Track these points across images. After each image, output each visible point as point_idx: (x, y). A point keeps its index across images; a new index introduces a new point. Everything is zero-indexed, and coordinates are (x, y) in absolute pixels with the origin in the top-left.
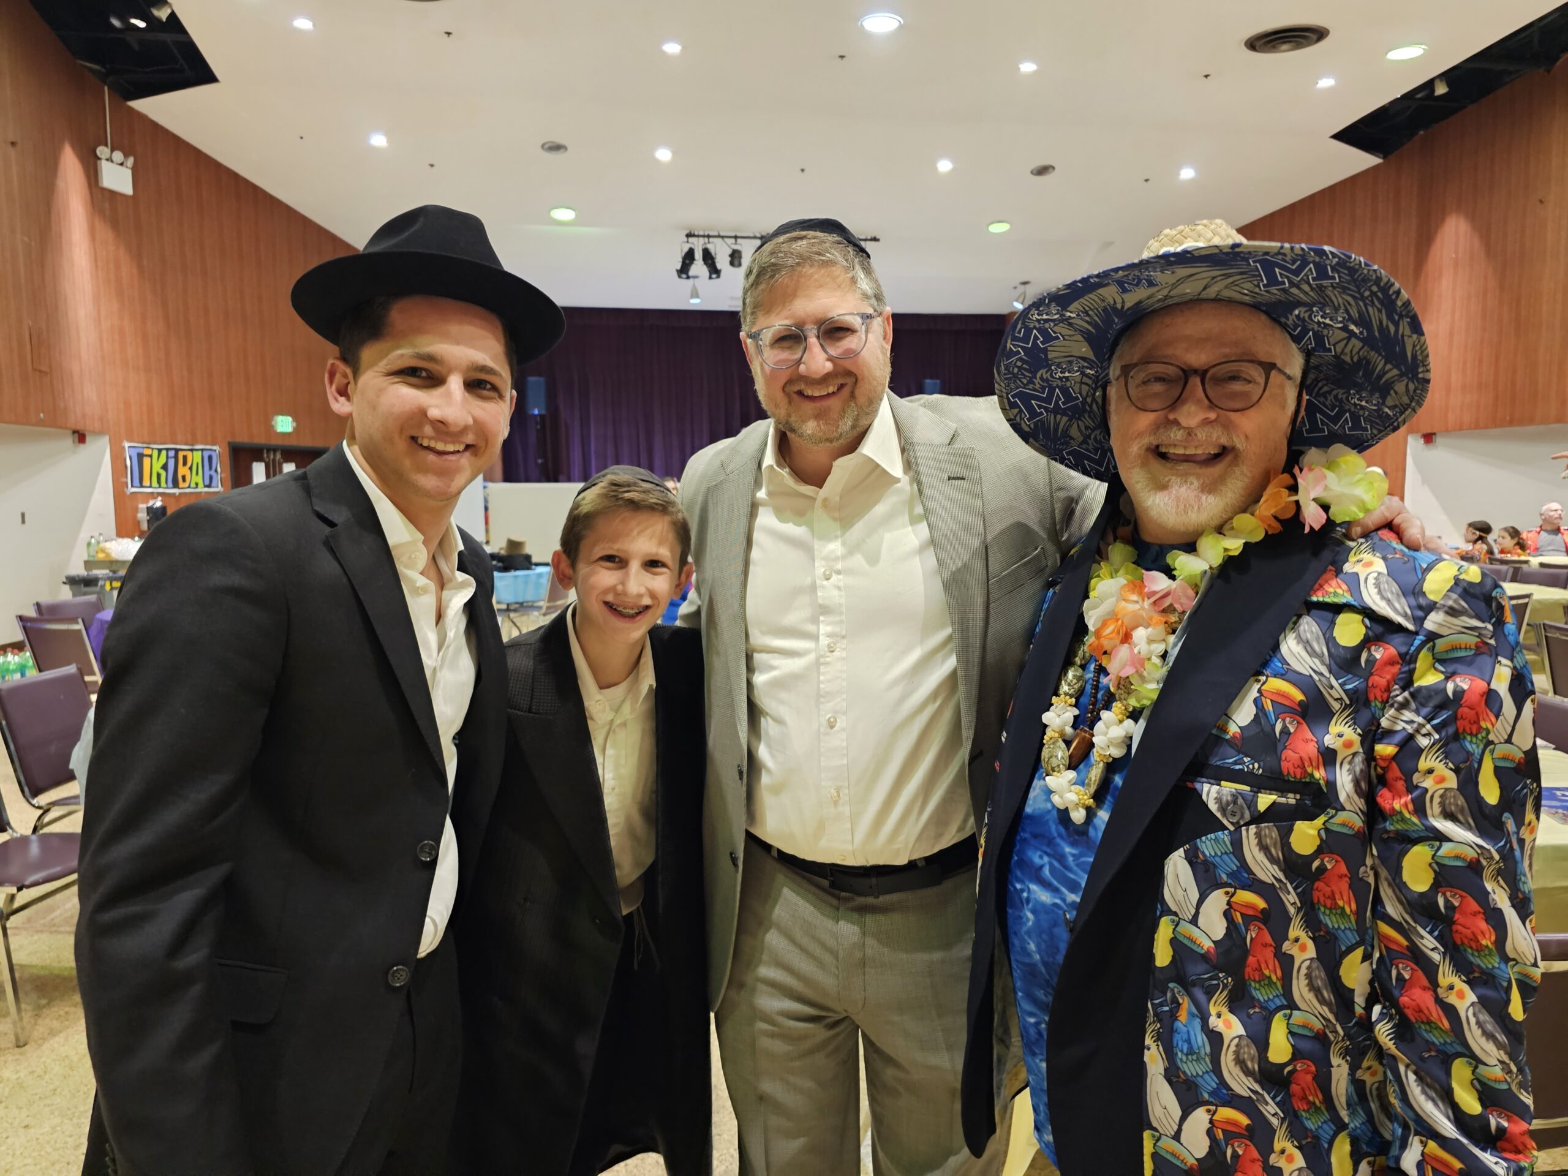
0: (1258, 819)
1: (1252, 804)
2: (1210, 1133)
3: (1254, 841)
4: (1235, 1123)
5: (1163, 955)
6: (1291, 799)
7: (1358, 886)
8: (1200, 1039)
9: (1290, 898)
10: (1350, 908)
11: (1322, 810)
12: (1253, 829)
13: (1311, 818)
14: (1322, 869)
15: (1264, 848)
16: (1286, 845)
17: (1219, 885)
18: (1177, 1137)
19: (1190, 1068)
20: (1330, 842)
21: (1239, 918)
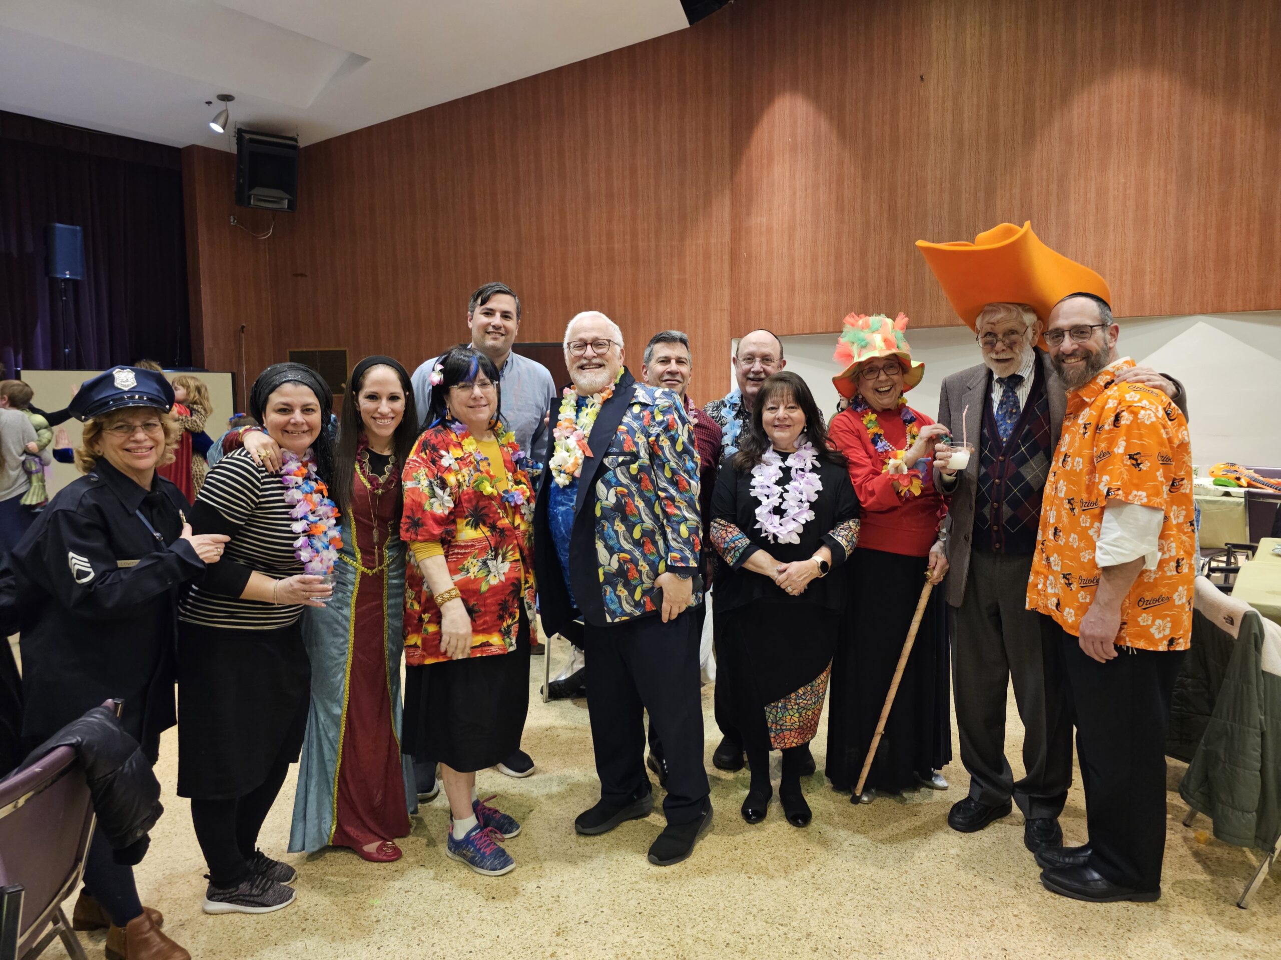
0: (620, 465)
1: (617, 461)
2: (618, 561)
3: (620, 472)
4: (626, 558)
5: (598, 513)
6: (628, 458)
7: (652, 481)
8: (612, 533)
9: (633, 488)
10: (652, 488)
11: (637, 460)
12: (618, 468)
13: (634, 463)
14: (641, 478)
15: (623, 474)
16: (629, 473)
17: (612, 487)
18: (609, 565)
19: (611, 543)
20: (641, 469)
21: (619, 496)
